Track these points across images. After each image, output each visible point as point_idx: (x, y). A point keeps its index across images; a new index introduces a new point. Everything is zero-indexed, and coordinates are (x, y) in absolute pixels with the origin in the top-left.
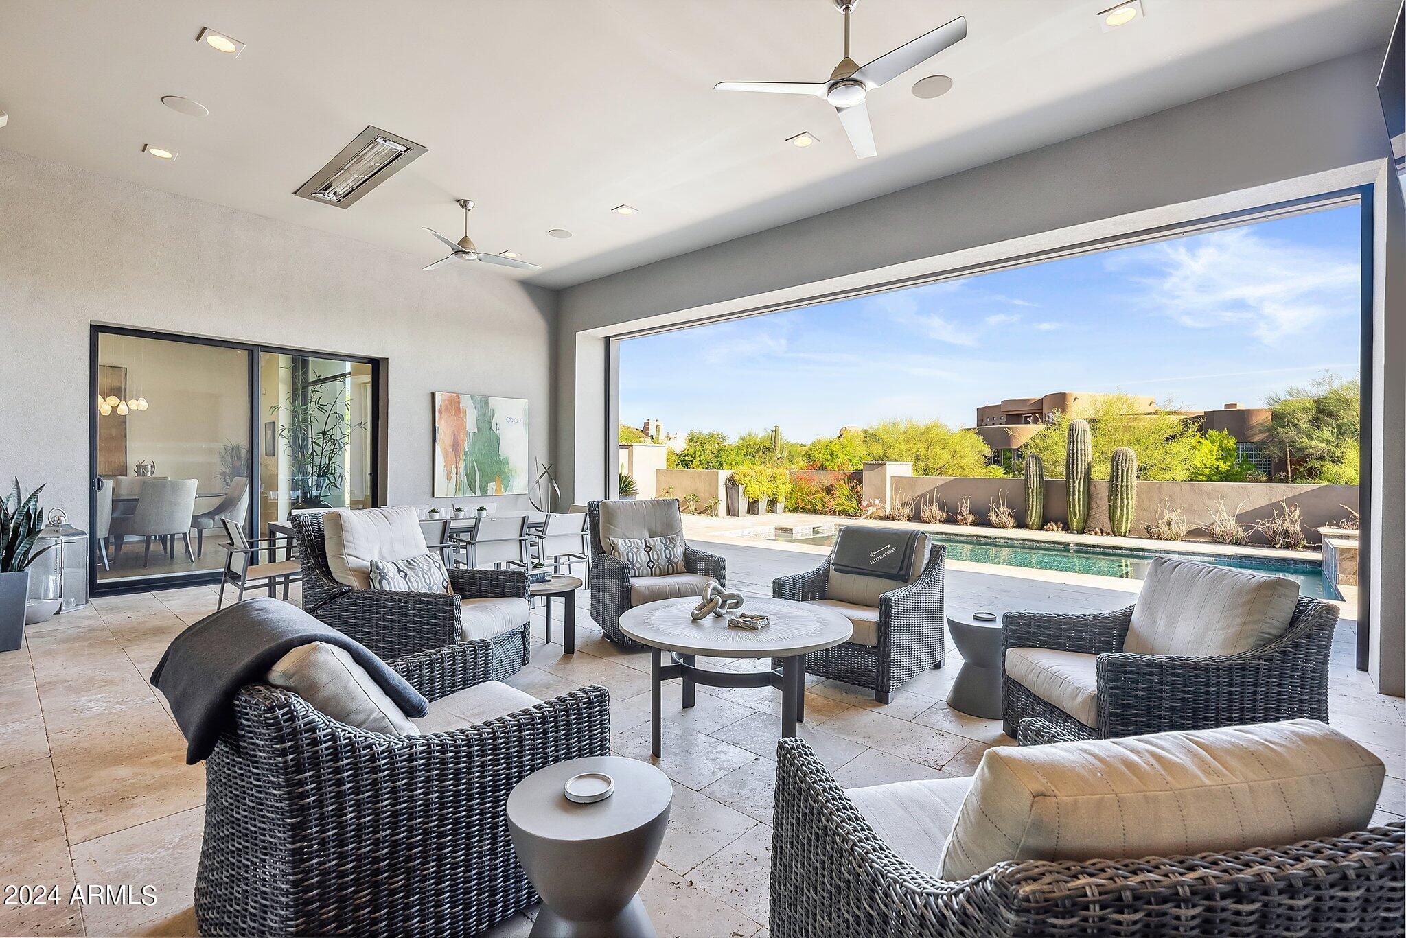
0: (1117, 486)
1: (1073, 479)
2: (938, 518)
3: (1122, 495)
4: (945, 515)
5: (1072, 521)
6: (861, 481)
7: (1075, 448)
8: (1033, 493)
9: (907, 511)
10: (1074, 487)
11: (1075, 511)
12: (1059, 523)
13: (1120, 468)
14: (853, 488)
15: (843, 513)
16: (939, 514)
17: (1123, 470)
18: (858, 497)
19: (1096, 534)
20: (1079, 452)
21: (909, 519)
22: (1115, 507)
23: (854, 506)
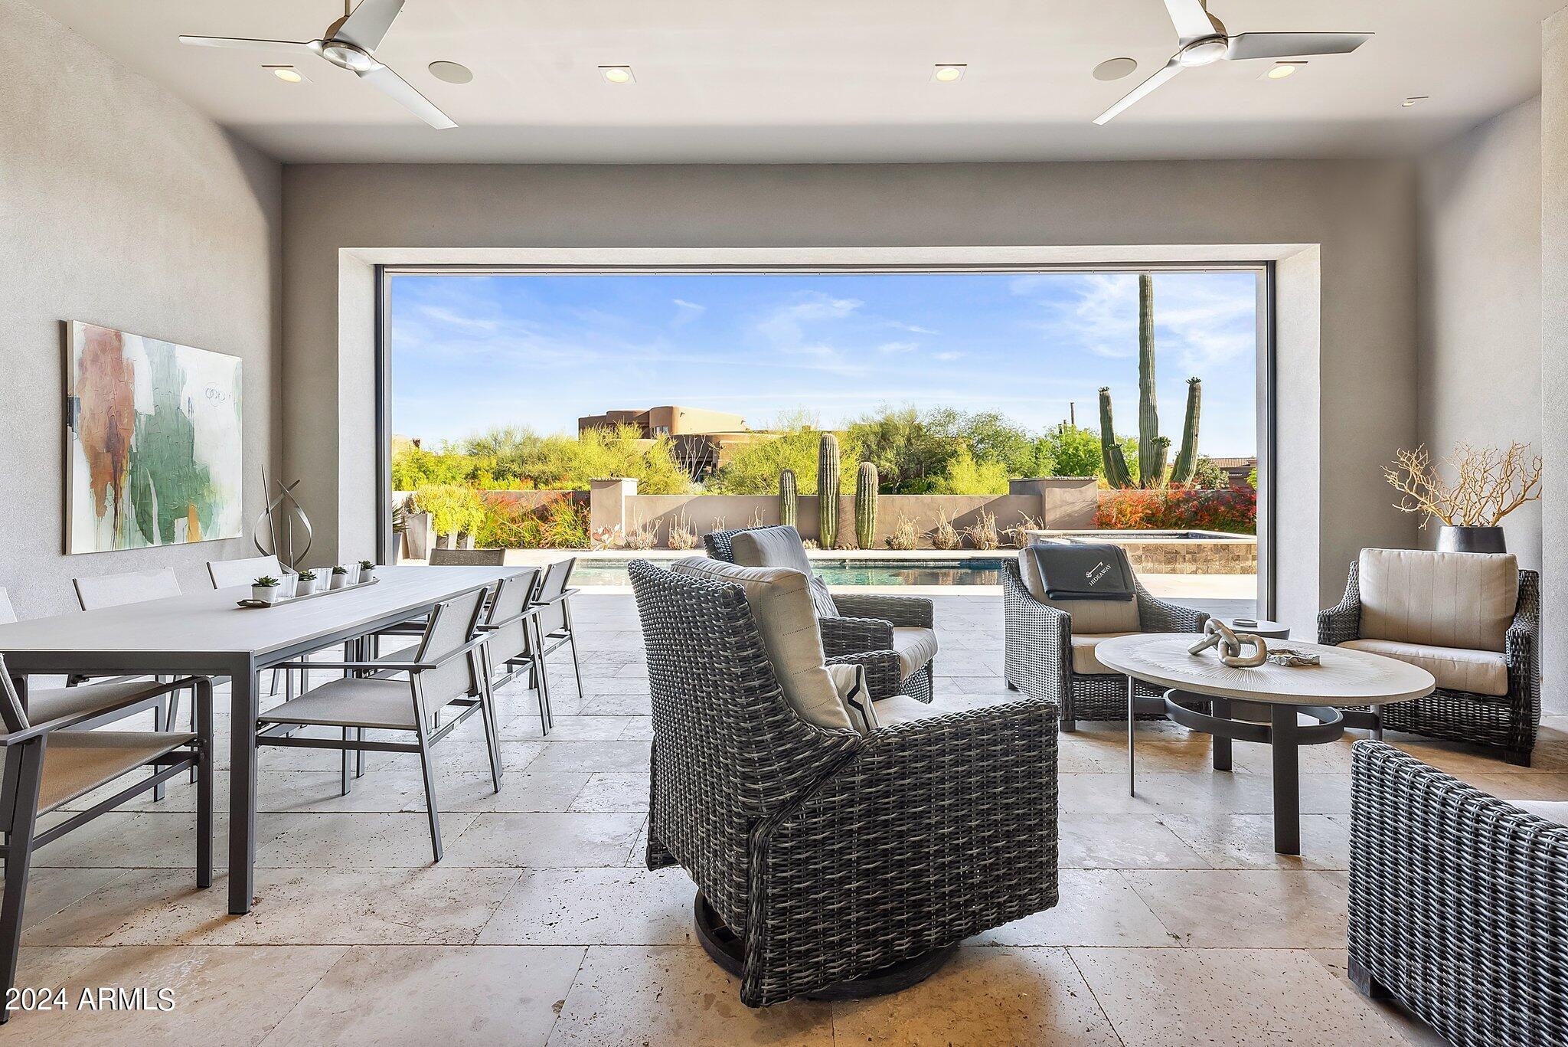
0: (864, 501)
1: (827, 494)
2: (690, 543)
3: (869, 509)
4: (695, 539)
5: (826, 538)
6: (587, 503)
7: (828, 463)
8: (789, 510)
9: (649, 537)
10: (828, 502)
11: (828, 528)
12: (813, 540)
13: (867, 483)
14: (576, 512)
15: (566, 544)
16: (690, 539)
17: (869, 484)
18: (585, 522)
19: (847, 548)
20: (832, 467)
21: (654, 547)
22: (863, 521)
23: (578, 534)
